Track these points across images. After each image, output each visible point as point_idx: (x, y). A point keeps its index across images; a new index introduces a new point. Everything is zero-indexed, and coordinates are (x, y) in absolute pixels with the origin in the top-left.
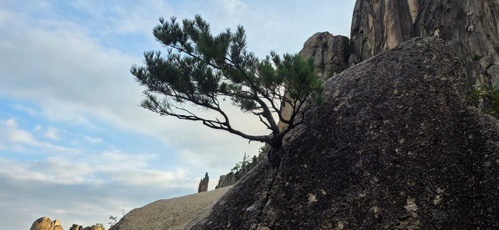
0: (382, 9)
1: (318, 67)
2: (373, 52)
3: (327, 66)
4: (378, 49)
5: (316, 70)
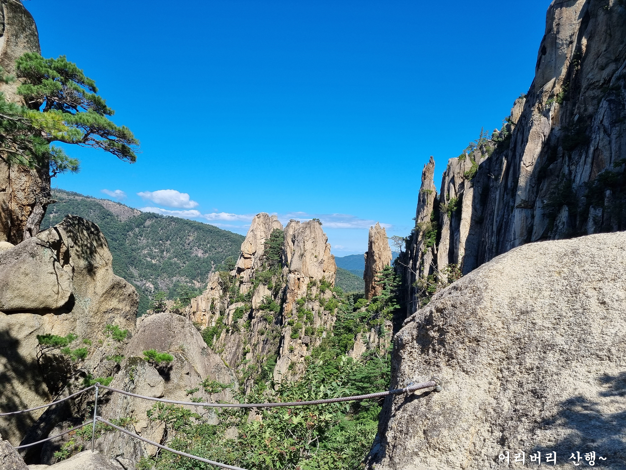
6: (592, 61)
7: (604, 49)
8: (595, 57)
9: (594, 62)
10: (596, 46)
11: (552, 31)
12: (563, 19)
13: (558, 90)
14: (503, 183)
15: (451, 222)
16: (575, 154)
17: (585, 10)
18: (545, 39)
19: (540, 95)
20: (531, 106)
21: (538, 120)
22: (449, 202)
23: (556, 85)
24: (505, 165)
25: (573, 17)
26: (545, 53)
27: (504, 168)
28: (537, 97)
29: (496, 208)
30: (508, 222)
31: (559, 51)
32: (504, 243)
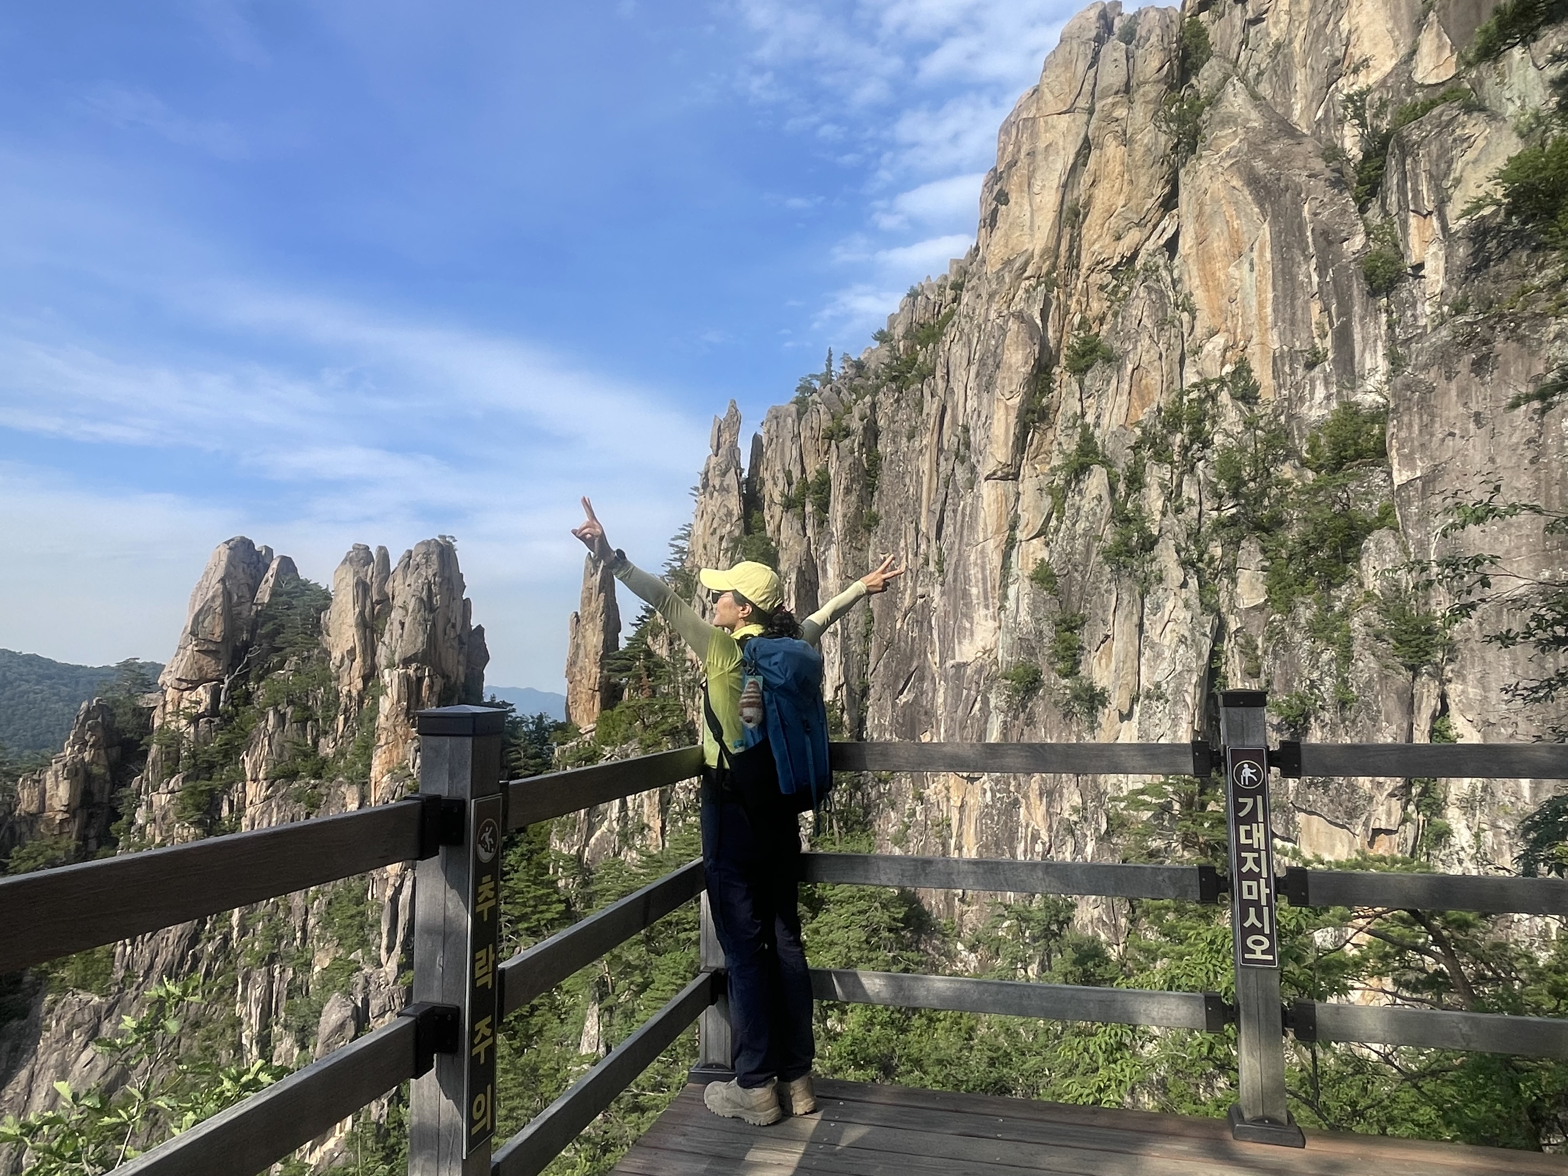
1: (1117, 93)
2: (1296, 45)
3: (1147, 87)
4: (1317, 35)
5: (1110, 100)
6: (1099, 222)
7: (1122, 203)
8: (1106, 215)
9: (1102, 225)
10: (1106, 198)
11: (1019, 164)
12: (1041, 145)
13: (1040, 268)
14: (936, 439)
15: (804, 528)
16: (1094, 378)
17: (1082, 136)
18: (1001, 178)
19: (1006, 275)
20: (985, 296)
21: (1020, 316)
22: (794, 487)
23: (1036, 259)
24: (935, 406)
25: (1061, 143)
26: (1007, 203)
27: (933, 412)
28: (1000, 279)
29: (925, 488)
30: (964, 508)
31: (1038, 199)
32: (959, 549)
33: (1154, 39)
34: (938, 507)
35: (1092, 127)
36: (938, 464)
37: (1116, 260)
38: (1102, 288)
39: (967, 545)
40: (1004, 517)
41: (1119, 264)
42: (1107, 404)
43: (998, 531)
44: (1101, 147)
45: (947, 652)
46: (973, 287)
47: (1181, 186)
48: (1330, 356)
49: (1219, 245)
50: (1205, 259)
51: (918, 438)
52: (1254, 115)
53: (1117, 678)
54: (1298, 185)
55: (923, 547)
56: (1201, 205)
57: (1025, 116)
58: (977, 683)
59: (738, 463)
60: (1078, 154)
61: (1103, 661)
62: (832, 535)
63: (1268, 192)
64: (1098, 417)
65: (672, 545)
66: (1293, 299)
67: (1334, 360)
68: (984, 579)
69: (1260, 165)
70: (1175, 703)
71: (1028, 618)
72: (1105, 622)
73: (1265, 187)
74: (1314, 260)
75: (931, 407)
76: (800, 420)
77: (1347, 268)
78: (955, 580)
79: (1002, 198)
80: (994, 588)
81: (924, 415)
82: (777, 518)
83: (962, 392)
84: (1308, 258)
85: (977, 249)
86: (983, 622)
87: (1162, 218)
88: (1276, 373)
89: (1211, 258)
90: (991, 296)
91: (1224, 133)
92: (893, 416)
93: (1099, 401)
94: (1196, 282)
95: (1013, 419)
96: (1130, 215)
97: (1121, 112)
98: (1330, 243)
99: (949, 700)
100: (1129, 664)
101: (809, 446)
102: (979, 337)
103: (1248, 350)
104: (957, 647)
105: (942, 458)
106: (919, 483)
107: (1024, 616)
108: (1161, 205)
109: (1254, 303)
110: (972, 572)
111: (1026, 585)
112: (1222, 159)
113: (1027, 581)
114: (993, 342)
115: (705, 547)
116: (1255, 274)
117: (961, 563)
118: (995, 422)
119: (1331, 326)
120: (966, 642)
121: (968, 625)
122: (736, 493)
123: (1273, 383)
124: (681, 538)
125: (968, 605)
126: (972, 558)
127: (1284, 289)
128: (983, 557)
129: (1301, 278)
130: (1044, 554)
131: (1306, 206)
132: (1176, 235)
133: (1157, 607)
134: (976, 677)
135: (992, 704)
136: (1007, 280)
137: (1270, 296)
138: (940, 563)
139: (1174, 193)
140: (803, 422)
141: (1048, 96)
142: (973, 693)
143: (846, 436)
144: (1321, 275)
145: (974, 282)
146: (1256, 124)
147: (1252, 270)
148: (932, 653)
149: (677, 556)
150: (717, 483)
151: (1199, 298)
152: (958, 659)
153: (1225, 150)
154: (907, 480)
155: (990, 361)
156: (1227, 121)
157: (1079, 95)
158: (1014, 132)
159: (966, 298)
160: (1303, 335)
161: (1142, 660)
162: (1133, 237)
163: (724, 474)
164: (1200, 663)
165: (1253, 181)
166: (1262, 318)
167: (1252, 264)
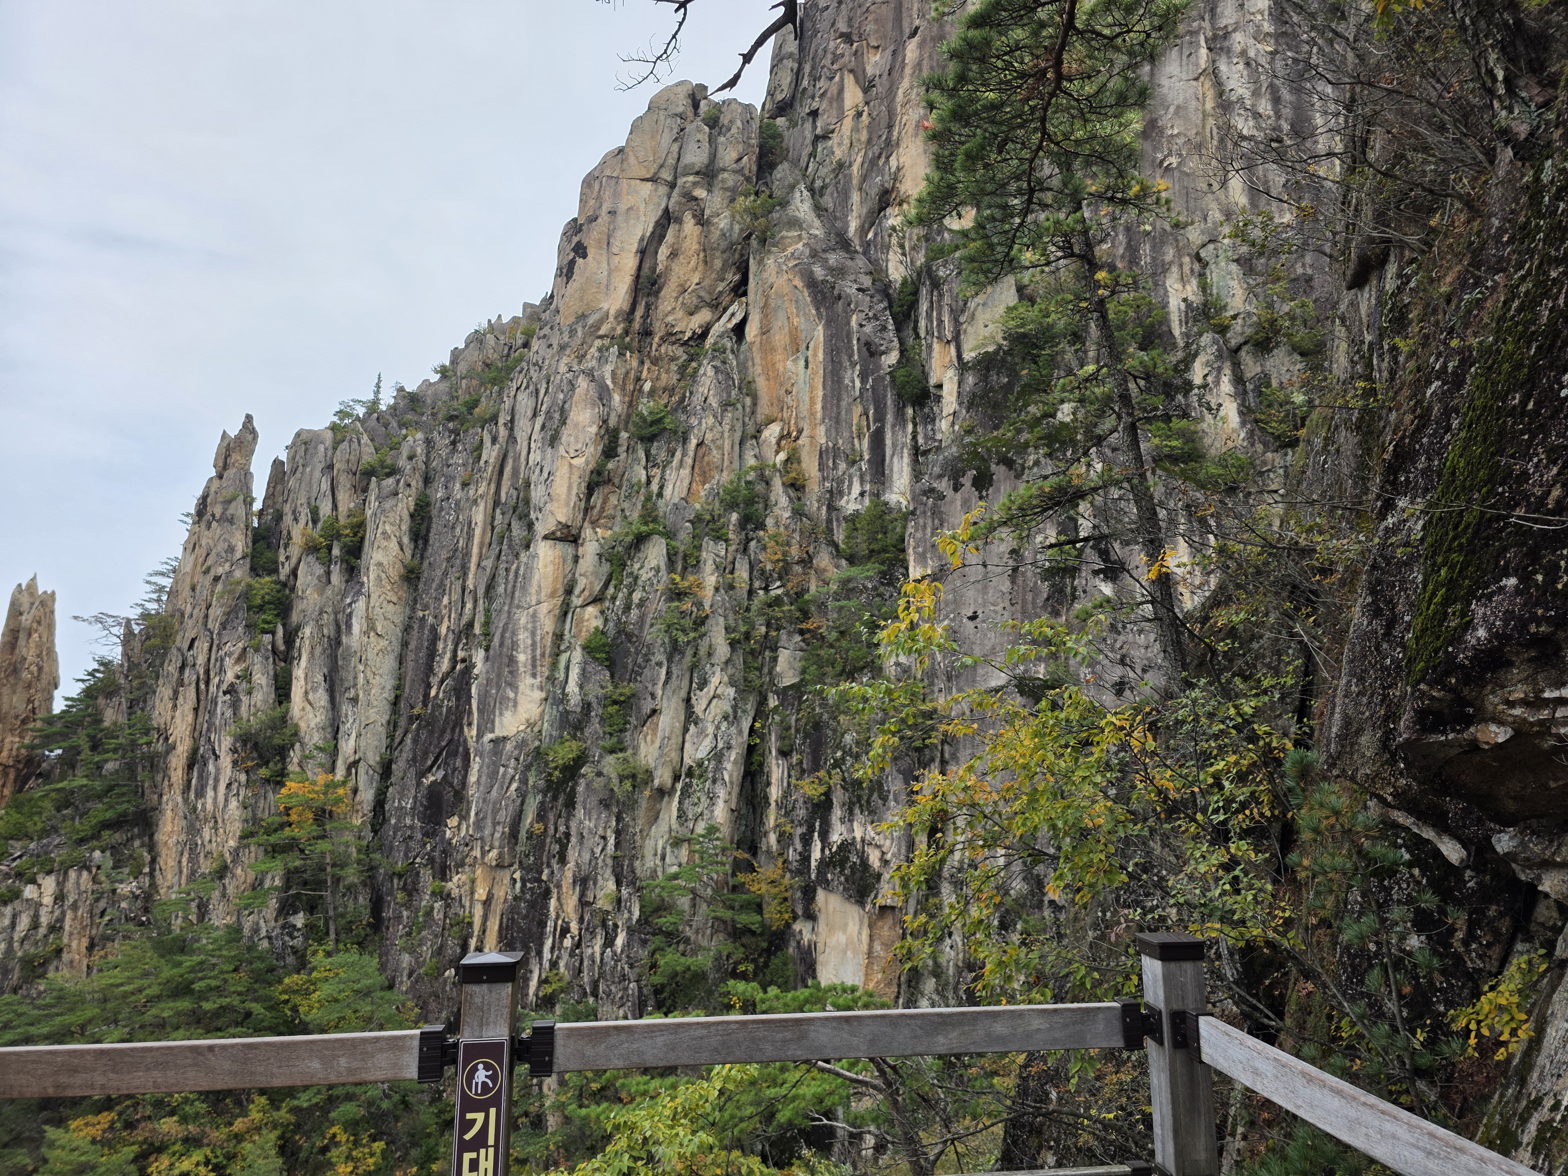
0: (893, 71)
1: (697, 173)
2: (855, 168)
3: (726, 175)
4: (872, 165)
5: (691, 178)
6: (675, 294)
7: (696, 280)
8: (681, 290)
9: (677, 298)
10: (681, 273)
11: (600, 220)
12: (622, 207)
13: (614, 329)
14: (492, 491)
15: (328, 573)
16: (659, 448)
17: (663, 206)
18: (580, 230)
19: (580, 330)
20: (555, 346)
21: (590, 374)
22: (320, 525)
23: (611, 319)
24: (494, 454)
25: (642, 209)
26: (584, 256)
27: (492, 460)
28: (572, 332)
29: (476, 540)
30: (518, 568)
31: (616, 259)
32: (509, 612)
33: (734, 130)
34: (488, 563)
35: (673, 200)
36: (493, 518)
37: (688, 334)
38: (673, 359)
39: (518, 607)
40: (561, 579)
41: (690, 339)
42: (671, 475)
43: (552, 595)
44: (679, 221)
45: (487, 724)
46: (545, 336)
47: (751, 276)
48: (866, 457)
49: (780, 338)
50: (768, 349)
51: (472, 488)
52: (817, 223)
53: (661, 756)
54: (848, 296)
55: (469, 605)
56: (767, 297)
57: (608, 172)
58: (517, 759)
59: (249, 489)
60: (657, 224)
61: (649, 738)
62: (363, 584)
63: (824, 298)
64: (661, 487)
65: (148, 582)
66: (839, 400)
67: (869, 461)
68: (534, 644)
69: (819, 272)
70: (714, 781)
71: (577, 690)
72: (653, 696)
73: (821, 292)
74: (858, 367)
75: (490, 454)
76: (335, 449)
77: (884, 379)
78: (501, 645)
79: (580, 250)
80: (543, 655)
81: (482, 462)
82: (294, 561)
83: (525, 444)
84: (853, 365)
85: (552, 296)
86: (528, 692)
87: (732, 302)
88: (822, 467)
89: (773, 349)
90: (563, 348)
91: (790, 234)
92: (447, 459)
93: (663, 472)
94: (758, 370)
95: (575, 479)
96: (703, 294)
97: (700, 193)
98: (872, 354)
99: (484, 778)
100: (673, 741)
101: (345, 482)
102: (547, 389)
103: (800, 442)
104: (497, 720)
105: (498, 511)
106: (470, 537)
107: (572, 687)
108: (732, 290)
109: (807, 399)
110: (521, 637)
111: (577, 655)
112: (788, 259)
113: (579, 649)
114: (561, 396)
115: (193, 589)
116: (809, 371)
117: (509, 627)
118: (558, 479)
119: (869, 429)
120: (508, 714)
121: (511, 695)
122: (242, 526)
123: (818, 474)
124: (162, 574)
125: (513, 673)
126: (523, 621)
127: (833, 390)
128: (534, 622)
129: (847, 381)
130: (599, 623)
131: (854, 317)
132: (744, 321)
133: (704, 683)
134: (516, 752)
135: (531, 783)
136: (580, 334)
137: (820, 393)
138: (487, 624)
139: (744, 281)
140: (338, 452)
141: (632, 160)
142: (511, 771)
143: (388, 475)
144: (864, 381)
145: (546, 330)
146: (817, 232)
147: (807, 367)
148: (470, 724)
149: (155, 596)
150: (218, 511)
151: (761, 383)
152: (499, 732)
153: (790, 250)
154: (458, 530)
155: (557, 416)
156: (795, 223)
157: (662, 166)
158: (597, 187)
159: (535, 345)
160: (846, 434)
161: (688, 737)
162: (704, 316)
163: (228, 502)
164: (740, 740)
165: (812, 284)
166: (813, 414)
167: (807, 361)
